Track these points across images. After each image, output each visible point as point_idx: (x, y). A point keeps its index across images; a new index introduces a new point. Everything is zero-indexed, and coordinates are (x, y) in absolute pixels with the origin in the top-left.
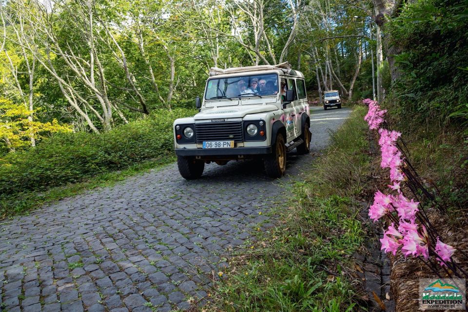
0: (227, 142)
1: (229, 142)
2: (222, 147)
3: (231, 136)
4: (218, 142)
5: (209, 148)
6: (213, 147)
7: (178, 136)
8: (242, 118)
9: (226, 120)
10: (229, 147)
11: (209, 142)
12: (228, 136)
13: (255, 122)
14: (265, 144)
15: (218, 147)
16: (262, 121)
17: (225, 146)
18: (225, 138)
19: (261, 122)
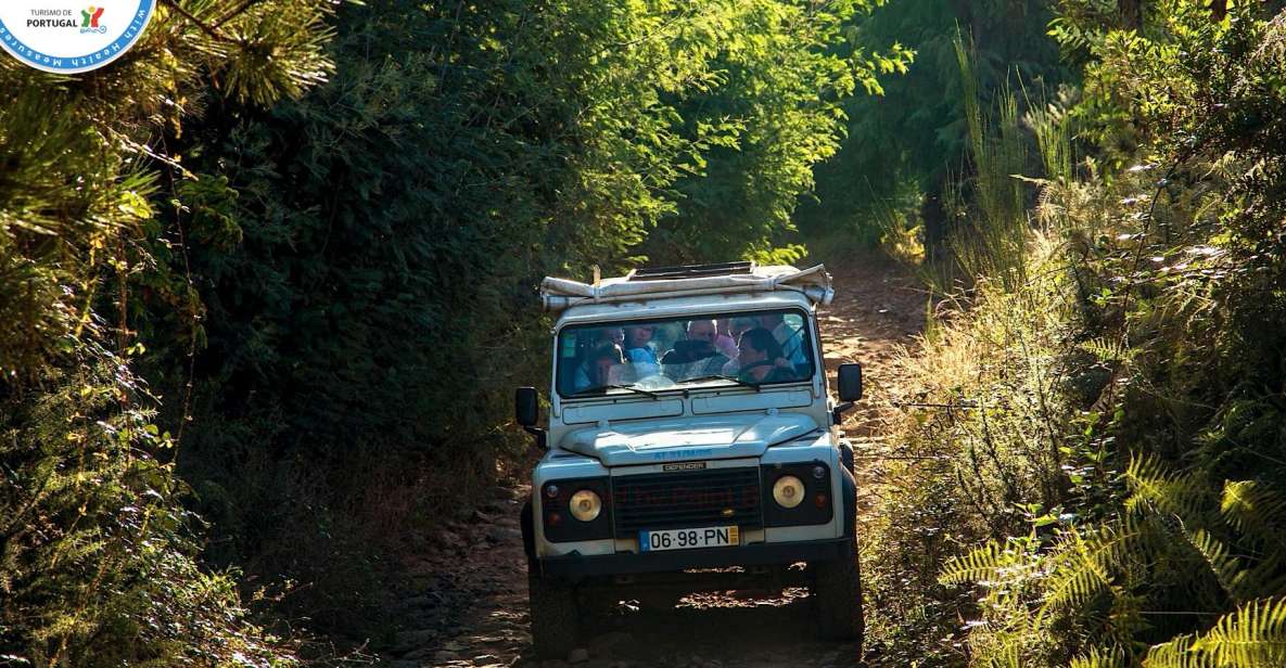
0: (715, 529)
1: (723, 529)
2: (701, 544)
3: (728, 512)
4: (688, 531)
5: (662, 548)
6: (675, 545)
7: (554, 517)
8: (759, 457)
9: (710, 465)
10: (723, 543)
11: (661, 533)
12: (719, 512)
13: (801, 470)
14: (829, 531)
15: (688, 546)
16: (822, 464)
17: (713, 543)
18: (711, 518)
19: (817, 471)
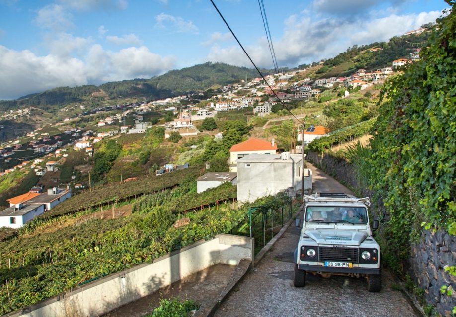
0: (345, 263)
1: (347, 263)
2: (341, 266)
3: (349, 259)
4: (338, 263)
5: (331, 266)
6: (334, 266)
7: (303, 255)
8: (358, 246)
9: (345, 246)
10: (347, 267)
11: (331, 262)
12: (346, 259)
13: (370, 250)
14: (376, 266)
15: (338, 267)
16: (375, 249)
17: (345, 266)
18: (344, 260)
19: (374, 251)
